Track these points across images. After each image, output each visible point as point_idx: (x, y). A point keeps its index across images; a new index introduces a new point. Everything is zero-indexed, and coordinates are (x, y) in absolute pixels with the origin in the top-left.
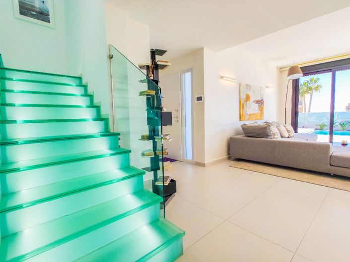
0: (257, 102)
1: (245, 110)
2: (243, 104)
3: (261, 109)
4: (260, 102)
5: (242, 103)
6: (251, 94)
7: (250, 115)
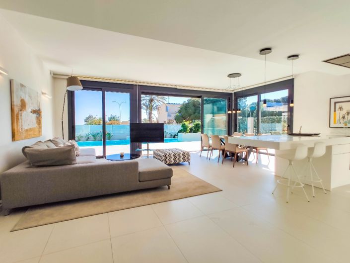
0: (34, 112)
1: (20, 124)
2: (18, 114)
3: (39, 122)
4: (37, 112)
5: (16, 112)
6: (27, 100)
7: (27, 130)
